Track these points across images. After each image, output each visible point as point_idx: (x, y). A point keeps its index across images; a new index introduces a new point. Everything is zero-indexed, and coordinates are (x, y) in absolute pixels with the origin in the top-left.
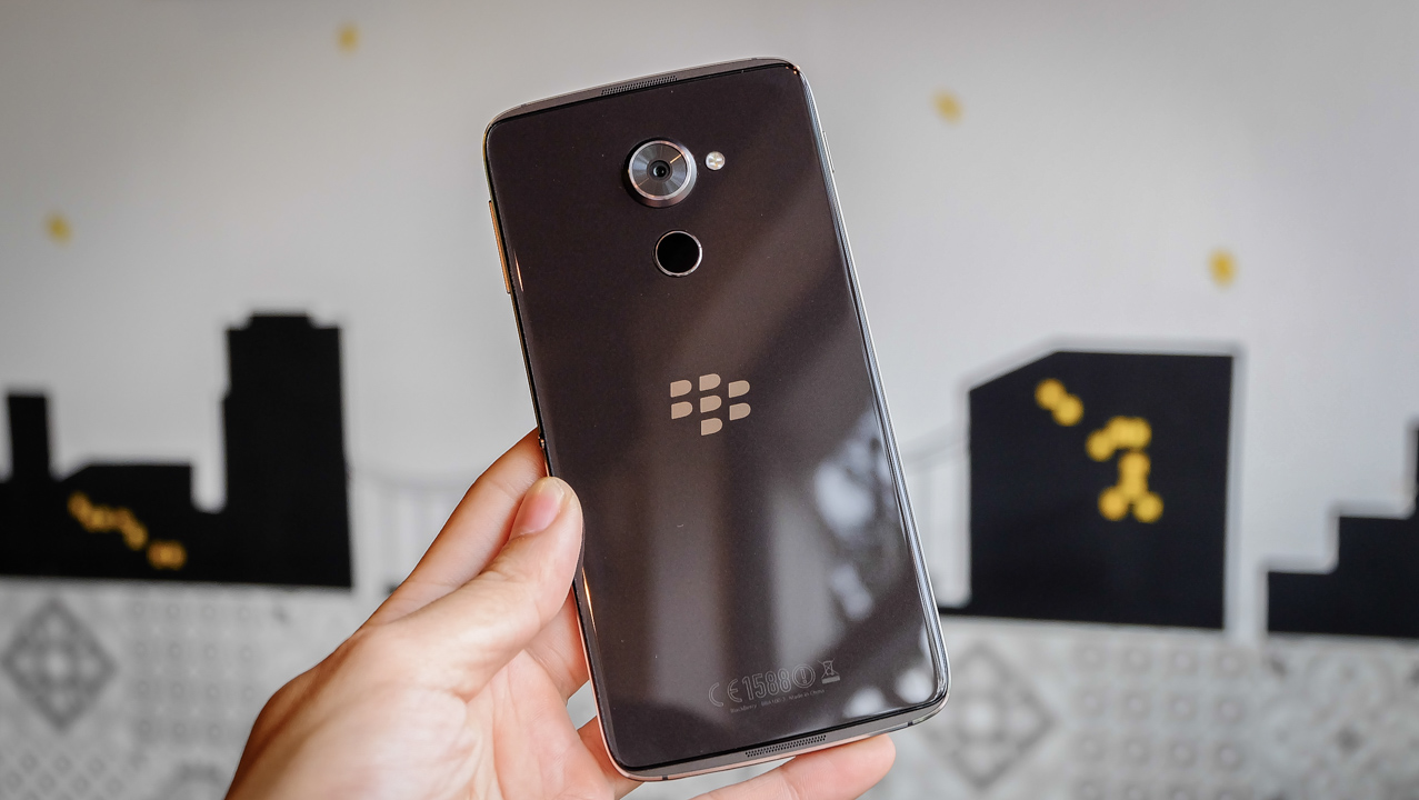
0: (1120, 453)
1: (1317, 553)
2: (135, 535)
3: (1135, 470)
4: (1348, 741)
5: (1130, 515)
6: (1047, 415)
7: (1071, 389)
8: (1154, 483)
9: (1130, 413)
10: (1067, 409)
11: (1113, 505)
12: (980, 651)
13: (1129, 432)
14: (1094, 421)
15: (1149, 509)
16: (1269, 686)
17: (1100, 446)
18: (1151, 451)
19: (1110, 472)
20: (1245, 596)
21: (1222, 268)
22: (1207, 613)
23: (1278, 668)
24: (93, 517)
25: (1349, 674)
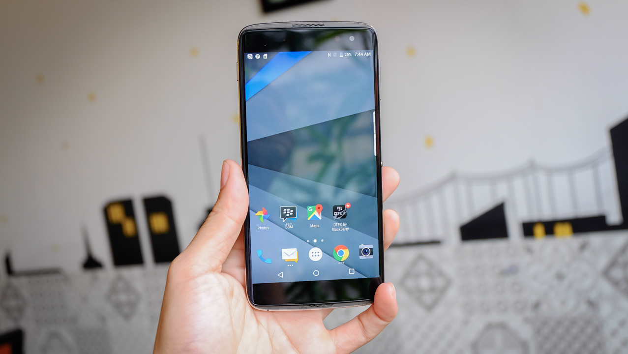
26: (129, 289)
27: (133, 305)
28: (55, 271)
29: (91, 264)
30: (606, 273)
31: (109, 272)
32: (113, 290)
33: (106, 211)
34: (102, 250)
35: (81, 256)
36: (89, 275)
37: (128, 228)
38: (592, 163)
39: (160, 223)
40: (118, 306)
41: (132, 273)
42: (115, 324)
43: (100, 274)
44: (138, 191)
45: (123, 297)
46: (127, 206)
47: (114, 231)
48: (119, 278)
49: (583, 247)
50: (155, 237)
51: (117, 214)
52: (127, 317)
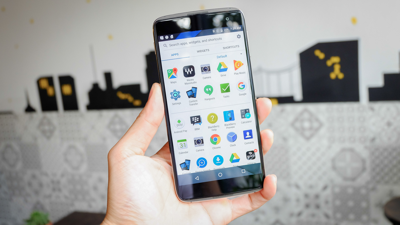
0: (333, 64)
1: (379, 83)
2: (130, 99)
3: (337, 68)
4: (389, 124)
5: (337, 77)
6: (317, 58)
7: (322, 51)
8: (342, 70)
9: (335, 55)
10: (321, 56)
11: (333, 76)
12: (306, 110)
13: (335, 60)
14: (327, 58)
15: (341, 76)
16: (370, 113)
17: (329, 63)
18: (341, 63)
19: (332, 69)
20: (364, 94)
21: (354, 21)
22: (355, 98)
23: (372, 109)
24: (122, 96)
25: (388, 109)
26: (50, 123)
27: (52, 132)
28: (9, 113)
29: (30, 109)
30: (293, 124)
31: (39, 114)
32: (41, 124)
33: (38, 82)
34: (36, 103)
35: (24, 105)
36: (28, 115)
37: (50, 91)
38: (289, 70)
39: (67, 90)
40: (44, 132)
41: (51, 115)
42: (42, 142)
43: (34, 115)
44: (56, 72)
45: (46, 128)
46: (50, 80)
47: (43, 93)
48: (44, 118)
49: (282, 111)
50: (64, 97)
51: (44, 84)
52: (49, 138)
